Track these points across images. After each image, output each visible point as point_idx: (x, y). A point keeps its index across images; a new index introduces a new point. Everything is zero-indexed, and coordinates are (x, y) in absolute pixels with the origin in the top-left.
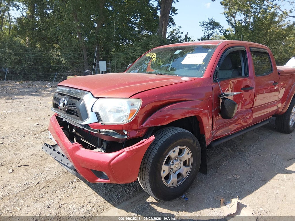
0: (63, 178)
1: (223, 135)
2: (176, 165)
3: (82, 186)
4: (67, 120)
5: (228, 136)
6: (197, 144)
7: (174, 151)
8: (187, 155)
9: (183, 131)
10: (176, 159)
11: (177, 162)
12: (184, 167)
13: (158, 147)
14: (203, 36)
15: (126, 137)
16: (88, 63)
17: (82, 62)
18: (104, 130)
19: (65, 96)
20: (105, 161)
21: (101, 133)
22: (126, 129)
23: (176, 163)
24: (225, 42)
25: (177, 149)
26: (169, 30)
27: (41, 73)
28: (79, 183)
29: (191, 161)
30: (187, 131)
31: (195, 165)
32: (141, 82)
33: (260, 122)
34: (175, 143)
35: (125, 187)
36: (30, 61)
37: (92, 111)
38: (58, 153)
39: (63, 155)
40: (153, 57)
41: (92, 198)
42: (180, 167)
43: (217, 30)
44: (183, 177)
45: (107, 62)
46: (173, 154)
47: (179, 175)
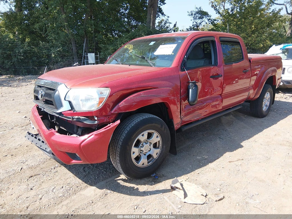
0: (46, 164)
1: (192, 120)
2: (146, 148)
3: (64, 170)
4: (45, 110)
5: (198, 121)
6: (165, 128)
7: (143, 135)
8: (156, 138)
9: (151, 117)
10: (146, 142)
11: (147, 145)
12: (154, 149)
13: (127, 131)
14: (191, 26)
15: (96, 122)
16: (78, 56)
17: (72, 55)
18: (76, 117)
19: (43, 88)
20: (76, 143)
21: (74, 120)
22: (97, 115)
23: (145, 145)
24: (195, 33)
25: (146, 133)
26: (157, 20)
27: (31, 68)
28: (60, 168)
29: (161, 144)
30: (155, 116)
31: (164, 146)
32: (112, 73)
33: (231, 107)
34: (143, 127)
35: (102, 170)
36: (19, 56)
37: (65, 100)
38: (39, 140)
39: (43, 142)
40: (130, 48)
41: (71, 180)
42: (150, 149)
43: (205, 19)
44: (153, 158)
45: (96, 54)
46: (143, 137)
47: (149, 157)
